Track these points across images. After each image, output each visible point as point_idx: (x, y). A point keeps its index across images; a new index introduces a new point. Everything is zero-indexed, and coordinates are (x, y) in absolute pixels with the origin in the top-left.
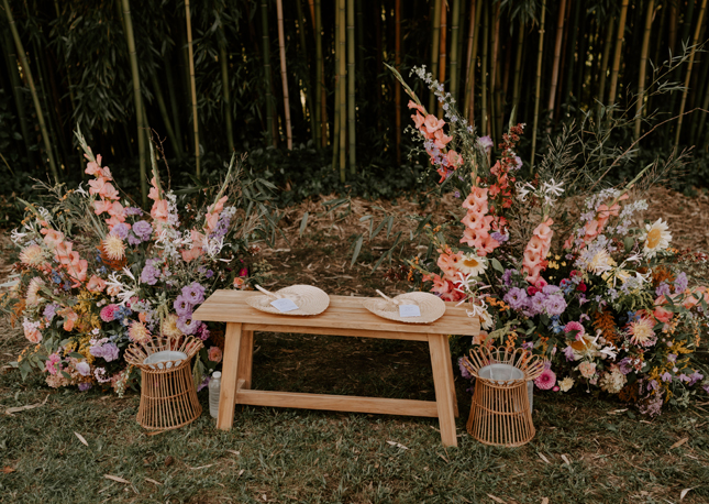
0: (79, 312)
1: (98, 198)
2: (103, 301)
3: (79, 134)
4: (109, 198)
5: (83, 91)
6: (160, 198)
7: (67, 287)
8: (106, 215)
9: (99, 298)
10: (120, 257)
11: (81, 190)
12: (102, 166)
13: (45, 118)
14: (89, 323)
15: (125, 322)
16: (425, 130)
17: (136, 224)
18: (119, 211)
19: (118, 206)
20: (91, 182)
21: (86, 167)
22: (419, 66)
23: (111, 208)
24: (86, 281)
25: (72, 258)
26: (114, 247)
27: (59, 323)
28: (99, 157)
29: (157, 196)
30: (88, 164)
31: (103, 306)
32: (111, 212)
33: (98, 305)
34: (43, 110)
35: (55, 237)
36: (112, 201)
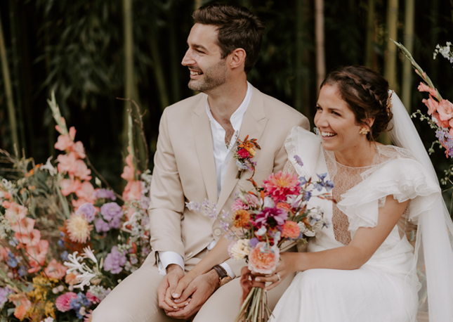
0: (33, 299)
1: (66, 176)
2: (61, 288)
3: (53, 104)
4: (78, 178)
5: (62, 53)
6: (135, 179)
7: (22, 272)
8: (73, 196)
9: (57, 285)
10: (83, 240)
11: (48, 166)
12: (76, 141)
13: (14, 89)
14: (42, 311)
15: (82, 312)
16: (439, 118)
17: (106, 206)
18: (88, 193)
19: (88, 187)
20: (61, 158)
21: (56, 141)
22: (444, 45)
23: (80, 188)
24: (44, 266)
25: (32, 237)
26: (78, 227)
27: (10, 311)
28: (73, 130)
29: (132, 176)
30: (60, 139)
31: (60, 293)
32: (80, 194)
33: (55, 291)
34: (12, 78)
35: (17, 211)
36: (83, 181)
